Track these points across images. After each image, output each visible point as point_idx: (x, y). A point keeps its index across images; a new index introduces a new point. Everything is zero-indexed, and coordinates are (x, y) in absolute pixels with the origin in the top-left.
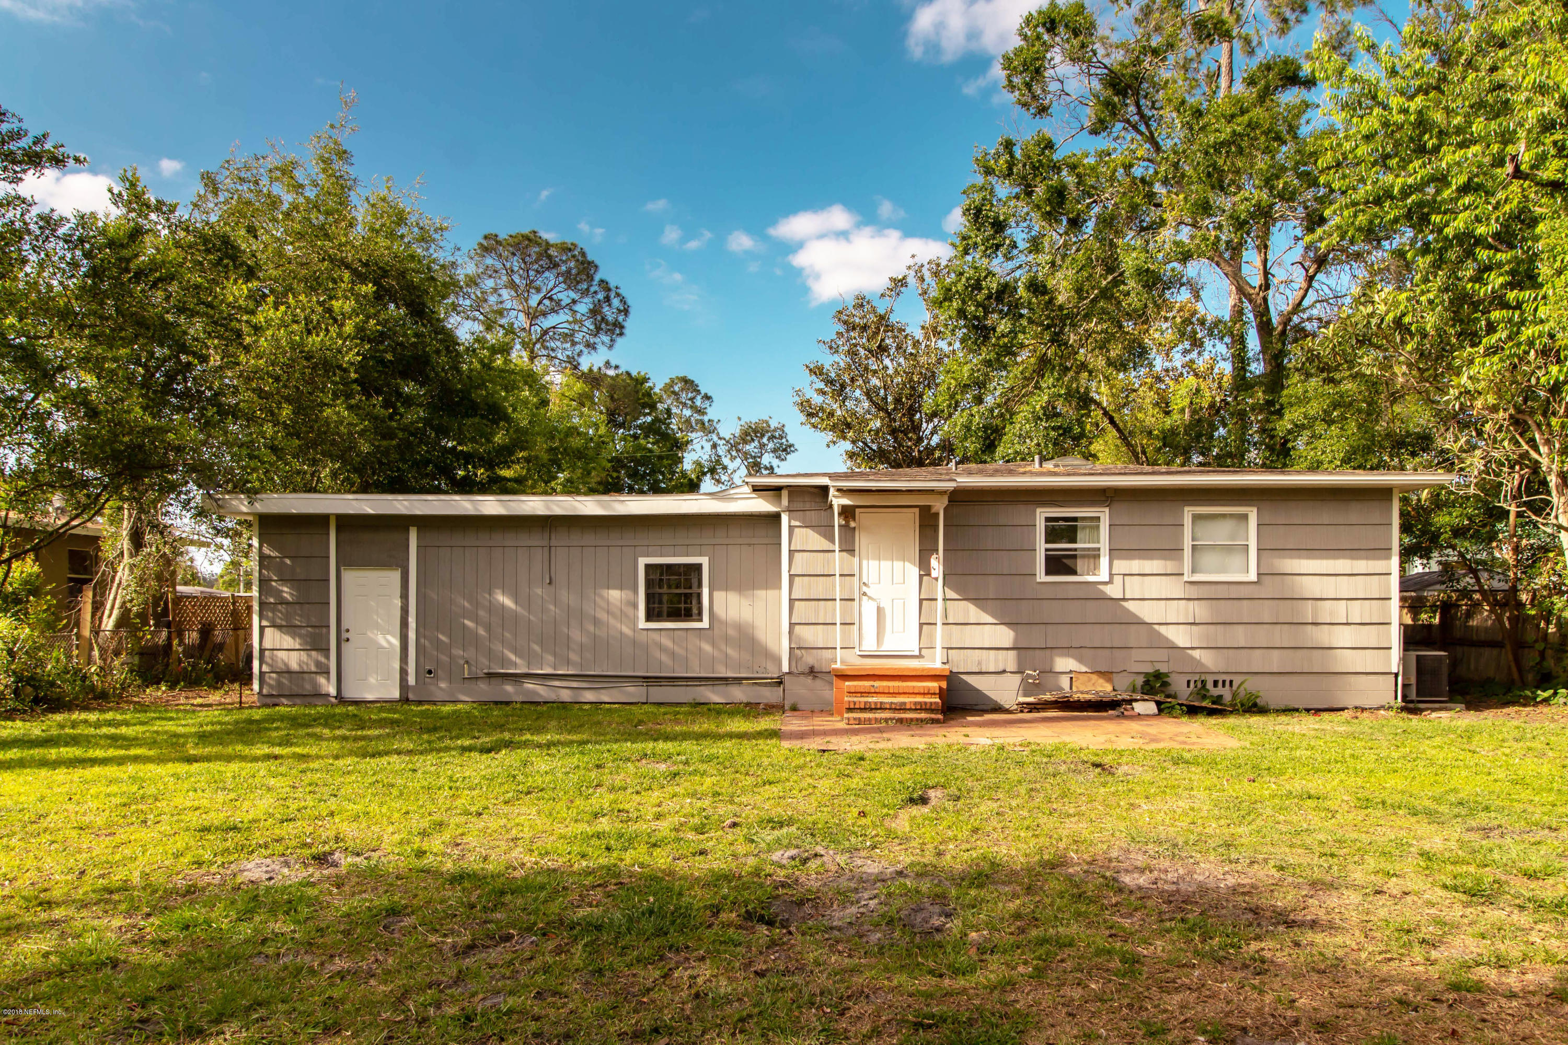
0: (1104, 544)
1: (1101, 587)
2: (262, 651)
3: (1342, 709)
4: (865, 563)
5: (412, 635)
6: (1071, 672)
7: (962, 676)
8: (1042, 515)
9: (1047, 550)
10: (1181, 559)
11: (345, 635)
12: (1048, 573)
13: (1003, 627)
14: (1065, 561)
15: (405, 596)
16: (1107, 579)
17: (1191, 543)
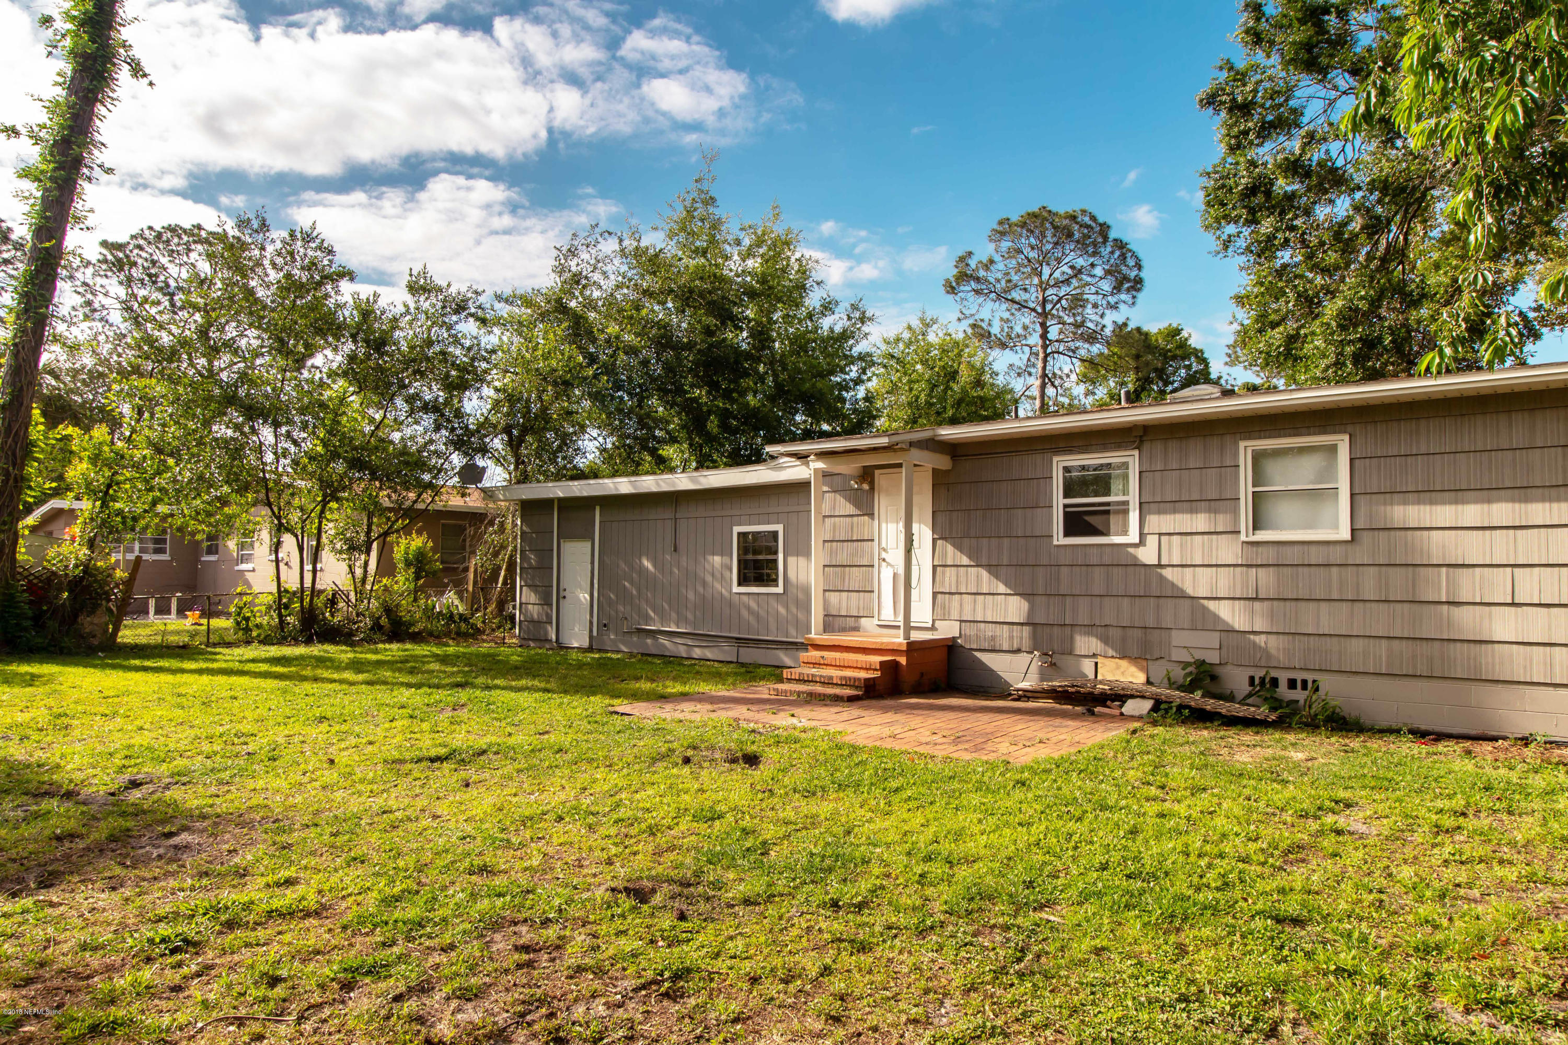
0: (1133, 498)
1: (1131, 550)
2: (521, 604)
3: (1495, 739)
4: (884, 526)
5: (596, 594)
6: (1094, 655)
7: (976, 653)
8: (1060, 463)
9: (1065, 506)
10: (1235, 512)
11: (562, 594)
12: (1067, 534)
13: (1017, 598)
14: (1087, 518)
15: (592, 563)
16: (1137, 541)
17: (1251, 489)
